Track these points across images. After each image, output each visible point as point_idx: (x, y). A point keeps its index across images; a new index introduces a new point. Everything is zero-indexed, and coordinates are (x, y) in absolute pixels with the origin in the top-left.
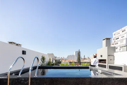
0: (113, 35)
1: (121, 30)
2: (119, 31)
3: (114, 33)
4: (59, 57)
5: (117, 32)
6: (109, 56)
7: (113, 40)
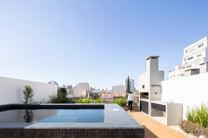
0: (185, 52)
1: (196, 43)
2: (193, 45)
3: (185, 50)
4: (99, 90)
5: (190, 46)
6: (152, 86)
7: (183, 60)
